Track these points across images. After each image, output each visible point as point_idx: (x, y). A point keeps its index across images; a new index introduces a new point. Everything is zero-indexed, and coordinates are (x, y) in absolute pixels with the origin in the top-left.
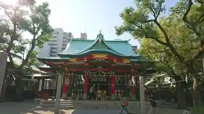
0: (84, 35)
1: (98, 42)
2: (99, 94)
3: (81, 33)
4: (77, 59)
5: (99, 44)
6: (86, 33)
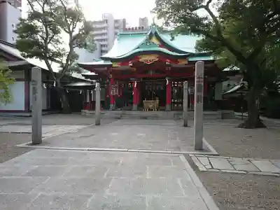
0: (144, 20)
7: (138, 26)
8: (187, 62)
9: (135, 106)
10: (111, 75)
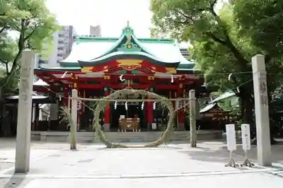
0: (95, 30)
1: (125, 39)
2: (129, 123)
3: (91, 27)
4: (91, 68)
5: (127, 43)
6: (98, 27)
8: (175, 72)
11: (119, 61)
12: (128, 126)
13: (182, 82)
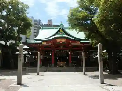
3: (48, 20)
4: (46, 42)
6: (51, 20)
7: (47, 24)
8: (79, 43)
9: (53, 65)
10: (40, 49)
11: (56, 39)
12: (61, 65)
13: (83, 47)
